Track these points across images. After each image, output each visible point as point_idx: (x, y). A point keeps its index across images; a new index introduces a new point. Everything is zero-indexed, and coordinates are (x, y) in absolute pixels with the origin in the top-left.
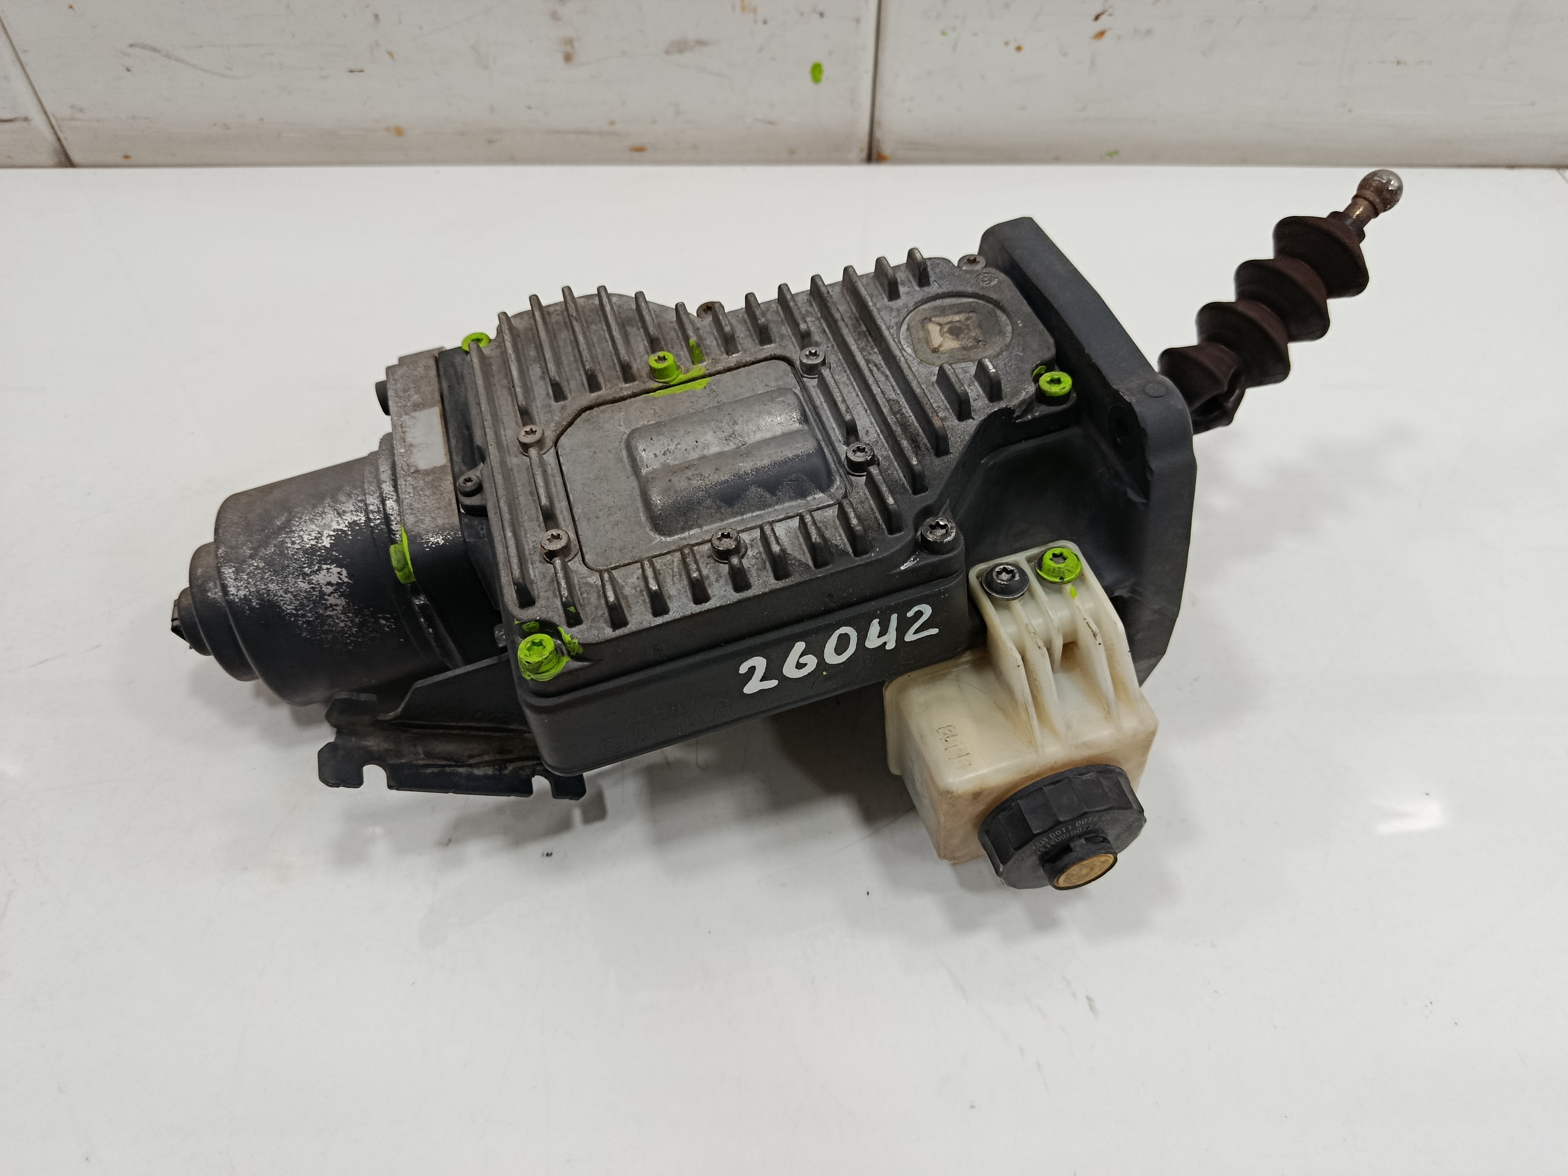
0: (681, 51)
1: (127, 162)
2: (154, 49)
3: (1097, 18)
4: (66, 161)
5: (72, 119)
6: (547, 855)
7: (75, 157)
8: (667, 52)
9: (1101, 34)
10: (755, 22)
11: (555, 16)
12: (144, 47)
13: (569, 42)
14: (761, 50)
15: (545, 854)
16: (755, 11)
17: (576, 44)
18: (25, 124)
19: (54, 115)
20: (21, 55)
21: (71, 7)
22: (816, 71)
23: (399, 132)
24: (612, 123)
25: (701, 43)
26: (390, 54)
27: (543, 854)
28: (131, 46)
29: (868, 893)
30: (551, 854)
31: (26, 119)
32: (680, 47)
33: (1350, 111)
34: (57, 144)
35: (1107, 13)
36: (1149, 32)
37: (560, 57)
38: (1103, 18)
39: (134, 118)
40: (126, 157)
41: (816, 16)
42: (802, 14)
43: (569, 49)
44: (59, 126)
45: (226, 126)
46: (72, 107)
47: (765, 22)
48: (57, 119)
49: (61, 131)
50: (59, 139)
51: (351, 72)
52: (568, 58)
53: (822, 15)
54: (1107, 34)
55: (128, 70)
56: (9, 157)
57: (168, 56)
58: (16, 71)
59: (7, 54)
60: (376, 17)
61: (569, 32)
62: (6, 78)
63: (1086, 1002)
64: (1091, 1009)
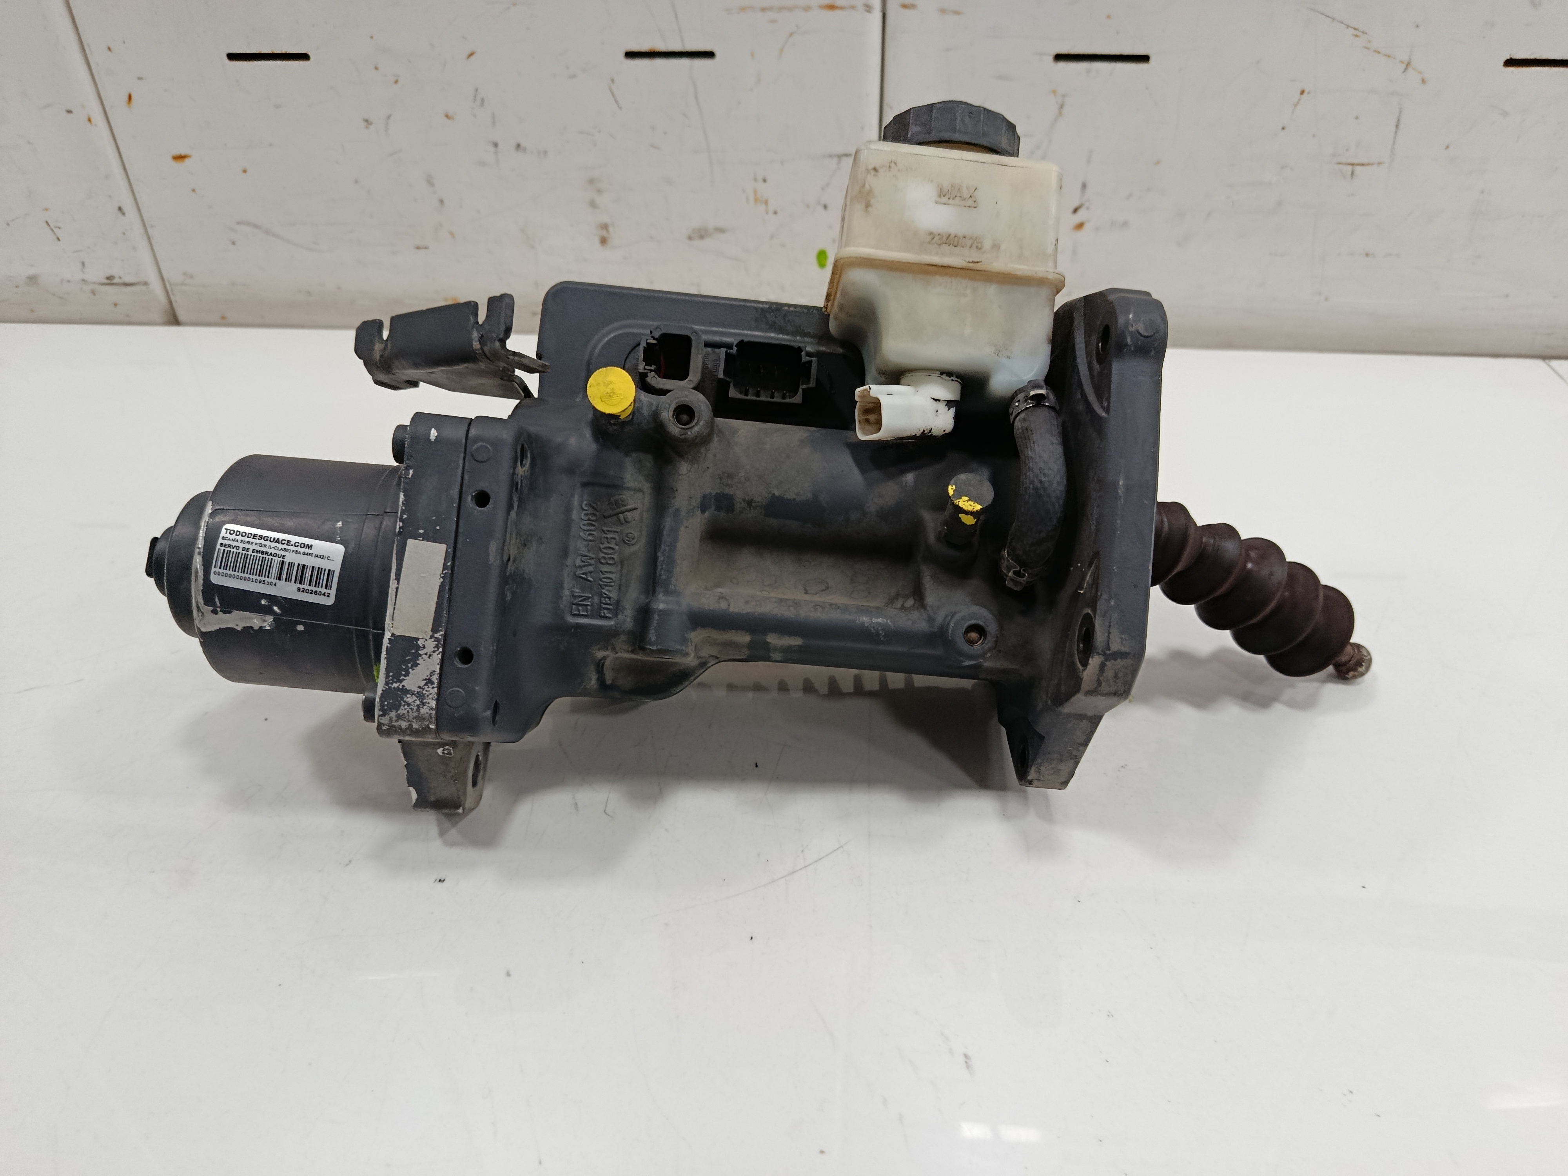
0: (702, 237)
1: (224, 322)
2: (256, 226)
3: (1075, 211)
4: (174, 320)
5: (183, 284)
6: (440, 881)
7: (182, 316)
8: (690, 238)
9: (1080, 226)
10: (767, 212)
11: (593, 204)
12: (248, 224)
13: (605, 227)
14: (772, 237)
15: (438, 880)
16: (766, 203)
17: (611, 229)
18: (144, 288)
19: (169, 281)
20: (150, 230)
21: (194, 191)
22: (822, 256)
25: (720, 230)
26: (452, 234)
27: (436, 880)
28: (239, 223)
30: (444, 880)
31: (146, 284)
32: (701, 234)
33: (1326, 299)
34: (167, 304)
35: (1084, 207)
36: (1125, 224)
37: (597, 241)
38: (1081, 212)
39: (233, 284)
40: (223, 318)
41: (820, 209)
42: (808, 206)
43: (604, 233)
44: (172, 290)
45: (309, 293)
46: (185, 274)
47: (775, 213)
48: (170, 284)
49: (173, 294)
50: (171, 303)
51: (418, 248)
52: (603, 241)
53: (825, 207)
54: (1086, 226)
55: (234, 243)
56: (127, 316)
57: (267, 232)
58: (143, 244)
59: (138, 229)
60: (441, 201)
61: (605, 219)
62: (134, 249)
63: (963, 1059)
64: (968, 1067)
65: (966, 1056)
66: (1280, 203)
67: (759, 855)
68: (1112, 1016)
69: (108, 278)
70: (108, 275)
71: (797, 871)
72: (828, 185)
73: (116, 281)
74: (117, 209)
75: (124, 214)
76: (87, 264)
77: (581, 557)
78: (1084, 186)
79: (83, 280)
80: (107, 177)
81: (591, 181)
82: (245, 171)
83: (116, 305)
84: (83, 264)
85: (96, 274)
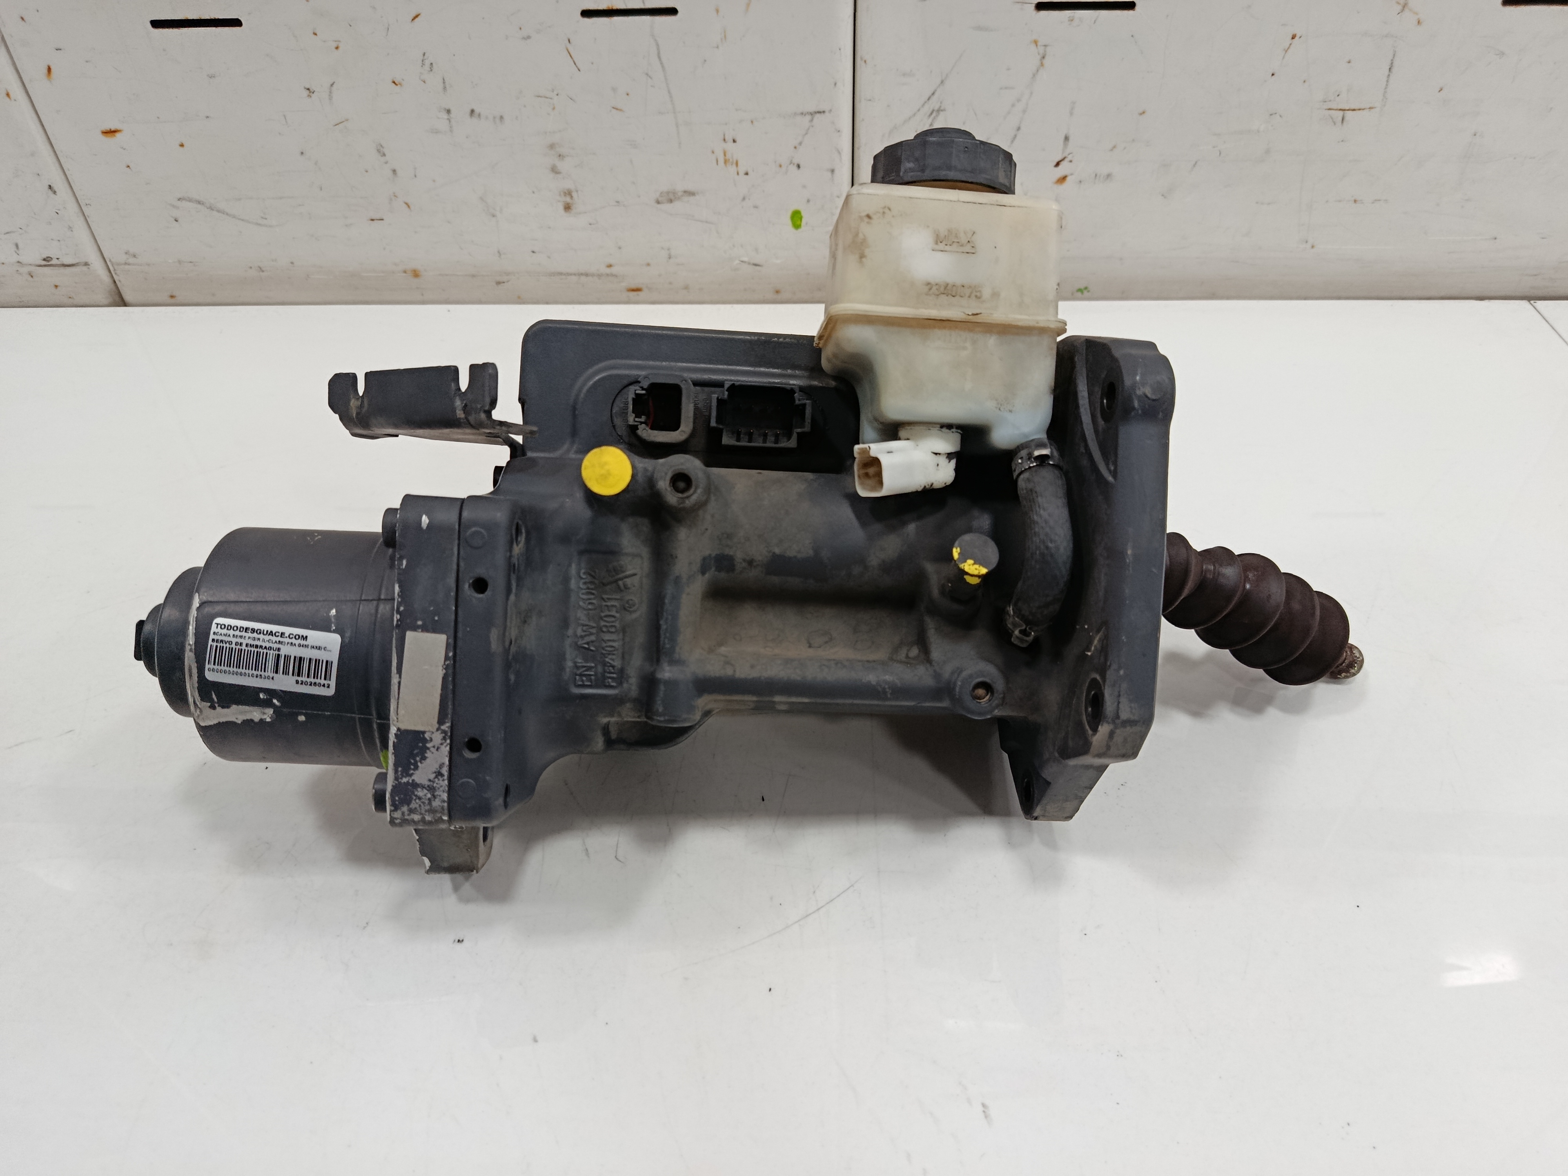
0: (671, 201)
1: (173, 301)
2: (199, 202)
3: (1058, 164)
4: (120, 301)
5: (126, 264)
6: (459, 941)
7: (128, 297)
9: (1063, 179)
10: (738, 174)
11: (554, 170)
12: (190, 200)
13: (569, 193)
14: (744, 199)
15: (457, 941)
16: (737, 164)
17: (574, 194)
18: (85, 268)
19: (110, 261)
20: (85, 208)
21: (128, 167)
22: (796, 218)
23: (416, 274)
24: (610, 266)
25: (690, 193)
26: (407, 204)
27: (455, 941)
28: (180, 199)
29: (770, 990)
30: (463, 941)
31: (86, 264)
32: (670, 197)
33: (1313, 247)
34: (112, 286)
35: (1066, 160)
36: (1109, 176)
37: (561, 207)
38: (1063, 165)
39: (180, 262)
40: (172, 297)
41: (794, 168)
42: (780, 166)
43: (568, 199)
44: (115, 270)
45: (261, 269)
46: (127, 253)
47: (747, 174)
48: (112, 264)
49: (116, 274)
50: (114, 282)
51: (372, 220)
52: (567, 208)
53: (799, 166)
54: (1068, 179)
55: (176, 220)
56: (70, 298)
57: (211, 208)
58: (80, 223)
59: (72, 206)
60: (394, 171)
61: (568, 185)
62: (70, 228)
63: (981, 1109)
64: (986, 1117)
65: (984, 1105)
66: (1268, 151)
67: (771, 898)
68: (1121, 1056)
69: (44, 260)
70: (45, 256)
71: (810, 914)
72: (800, 144)
73: (54, 262)
74: (48, 187)
75: (55, 192)
76: (20, 246)
77: (582, 627)
78: (1067, 138)
79: (18, 262)
80: (33, 154)
81: (552, 146)
82: (182, 145)
83: (56, 286)
84: (17, 246)
85: (32, 255)
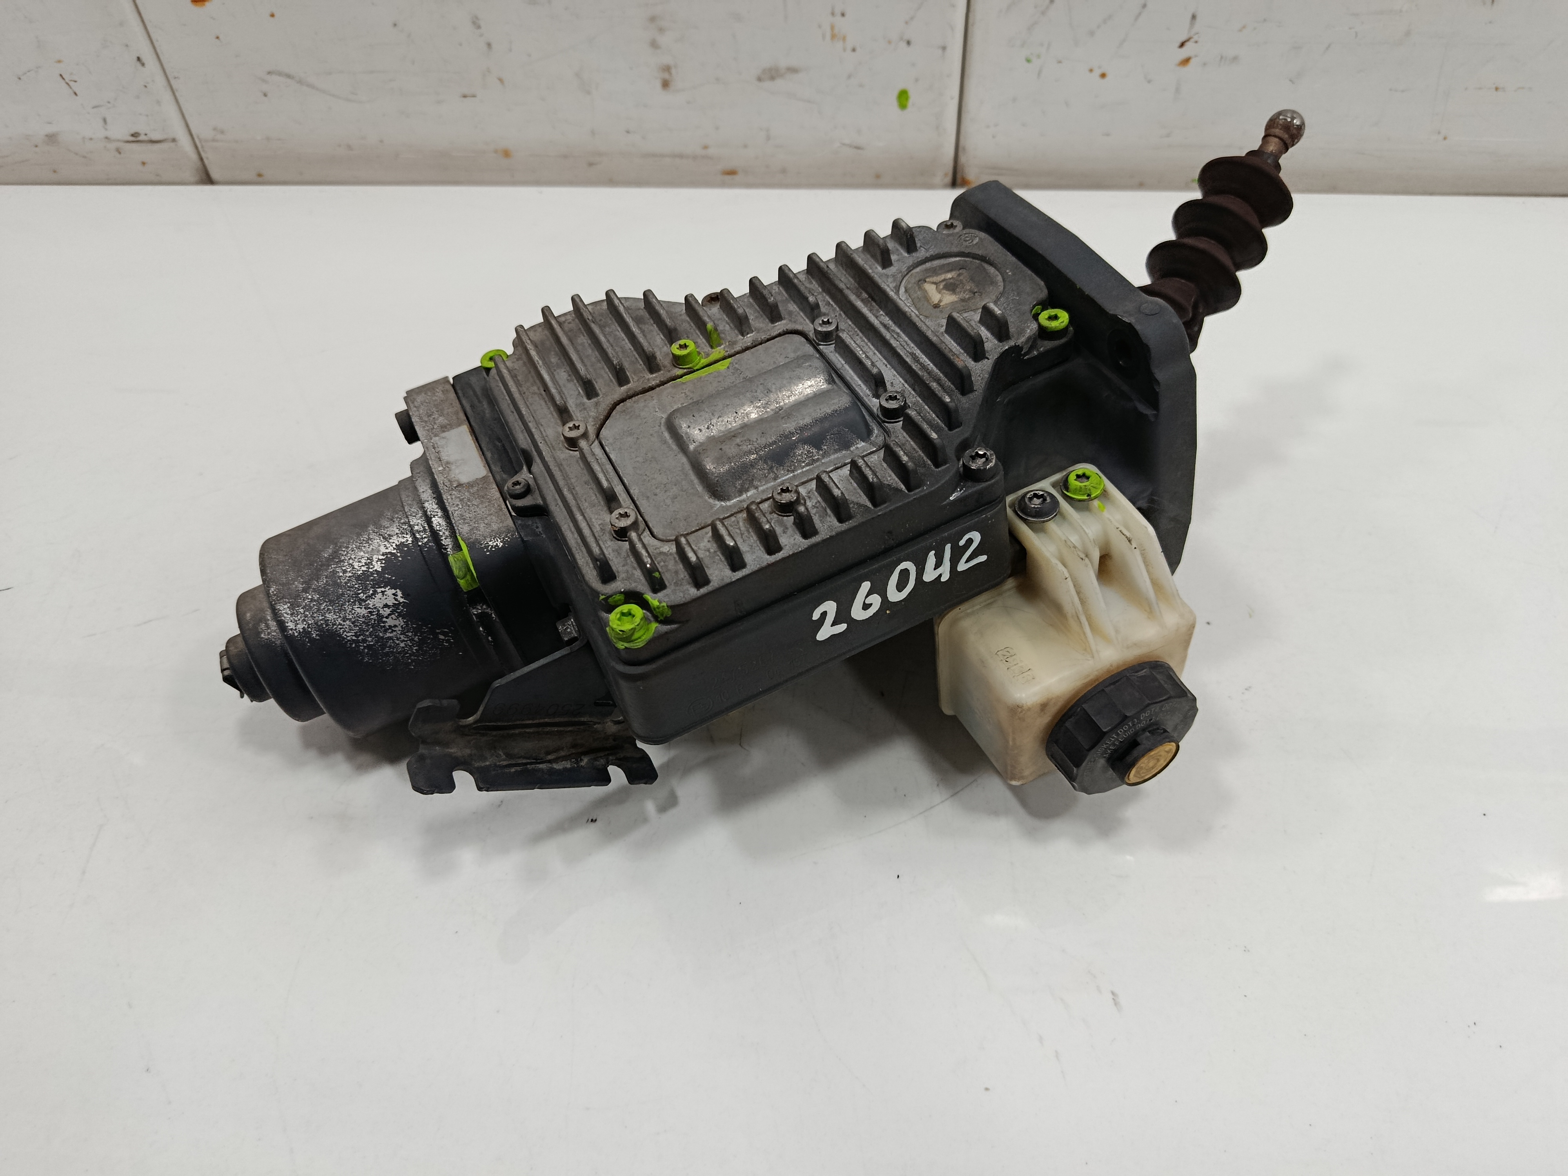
0: (772, 78)
1: (260, 179)
2: (289, 76)
3: (1182, 45)
4: (207, 179)
5: (214, 140)
6: (592, 820)
7: (215, 174)
8: (759, 79)
9: (1186, 61)
10: (845, 50)
11: (654, 45)
12: (280, 74)
13: (667, 69)
14: (849, 77)
15: (590, 820)
16: (844, 39)
17: (673, 71)
18: (172, 145)
19: (198, 137)
20: (173, 82)
21: (218, 38)
22: (903, 97)
23: (507, 154)
24: (706, 147)
25: (793, 70)
26: (501, 80)
27: (588, 820)
28: (269, 73)
29: (898, 877)
30: (596, 820)
31: (174, 140)
32: (772, 74)
33: (1445, 138)
34: (199, 163)
35: (1192, 40)
36: (1235, 59)
37: (658, 84)
38: (1188, 45)
39: (268, 139)
40: (260, 175)
41: (903, 44)
42: (890, 42)
43: (666, 76)
44: (202, 147)
45: (349, 147)
46: (215, 129)
47: (854, 50)
48: (200, 141)
49: (204, 151)
50: (201, 159)
51: (465, 96)
52: (666, 84)
53: (909, 43)
54: (1192, 61)
55: (265, 95)
56: (158, 175)
57: (300, 82)
58: (167, 96)
59: (160, 80)
60: (489, 45)
61: (667, 60)
62: (158, 102)
63: (1111, 996)
64: (1116, 1004)
65: (1113, 993)
66: (1408, 34)
67: (895, 790)
69: (133, 135)
70: (132, 132)
71: (935, 806)
72: (912, 18)
73: (142, 138)
74: (135, 59)
75: (143, 65)
76: (108, 120)
78: (1194, 17)
79: (106, 138)
80: (121, 24)
81: (653, 19)
82: (272, 15)
83: (144, 163)
84: (105, 120)
85: (120, 131)
